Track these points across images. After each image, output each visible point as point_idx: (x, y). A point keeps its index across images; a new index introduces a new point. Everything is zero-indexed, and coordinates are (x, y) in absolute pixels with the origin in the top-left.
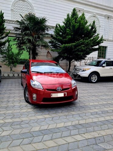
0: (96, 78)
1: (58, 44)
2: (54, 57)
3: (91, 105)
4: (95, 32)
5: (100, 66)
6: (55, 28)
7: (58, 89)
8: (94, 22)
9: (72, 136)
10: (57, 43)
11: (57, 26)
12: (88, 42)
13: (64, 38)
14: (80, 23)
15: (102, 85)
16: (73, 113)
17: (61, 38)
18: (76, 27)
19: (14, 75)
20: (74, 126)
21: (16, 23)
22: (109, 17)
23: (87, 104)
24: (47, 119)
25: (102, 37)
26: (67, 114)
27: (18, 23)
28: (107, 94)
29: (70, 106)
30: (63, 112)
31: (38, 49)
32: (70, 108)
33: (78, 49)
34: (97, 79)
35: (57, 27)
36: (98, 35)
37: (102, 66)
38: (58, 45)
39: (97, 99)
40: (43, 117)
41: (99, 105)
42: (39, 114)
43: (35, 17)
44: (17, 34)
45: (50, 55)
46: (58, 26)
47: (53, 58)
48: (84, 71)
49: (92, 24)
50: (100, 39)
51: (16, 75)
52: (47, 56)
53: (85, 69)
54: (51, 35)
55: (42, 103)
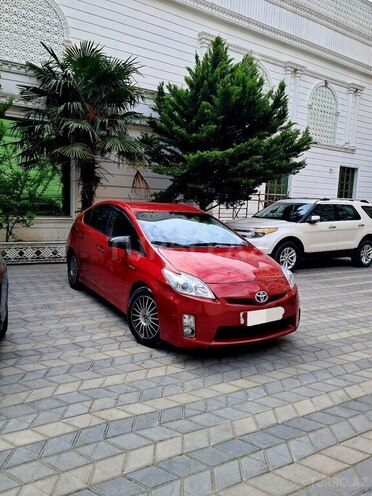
0: (292, 258)
1: (168, 150)
2: (158, 191)
3: (337, 341)
4: (283, 115)
5: (304, 222)
6: (155, 96)
7: (259, 298)
8: (282, 87)
9: (365, 435)
10: (162, 147)
11: (161, 88)
12: (268, 148)
13: (190, 131)
14: (244, 87)
15: (315, 278)
16: (309, 367)
17: (183, 131)
18: (234, 98)
19: (21, 253)
20: (343, 405)
21: (23, 71)
22: (296, 70)
23: (322, 338)
24: (252, 395)
25: (307, 132)
26: (292, 371)
27: (31, 72)
28: (349, 304)
29: (284, 348)
30: (277, 366)
31: (102, 164)
32: (288, 355)
33: (241, 169)
34: (294, 260)
35: (161, 92)
36: (290, 124)
37: (307, 219)
38: (169, 153)
39: (336, 321)
40: (236, 389)
41: (354, 339)
42: (213, 378)
43: (100, 56)
44: (30, 109)
45: (142, 185)
46: (166, 91)
47: (155, 195)
48: (256, 235)
49: (275, 90)
50: (300, 136)
51: (30, 253)
52: (133, 187)
53: (261, 231)
54: (150, 118)
55: (214, 343)
